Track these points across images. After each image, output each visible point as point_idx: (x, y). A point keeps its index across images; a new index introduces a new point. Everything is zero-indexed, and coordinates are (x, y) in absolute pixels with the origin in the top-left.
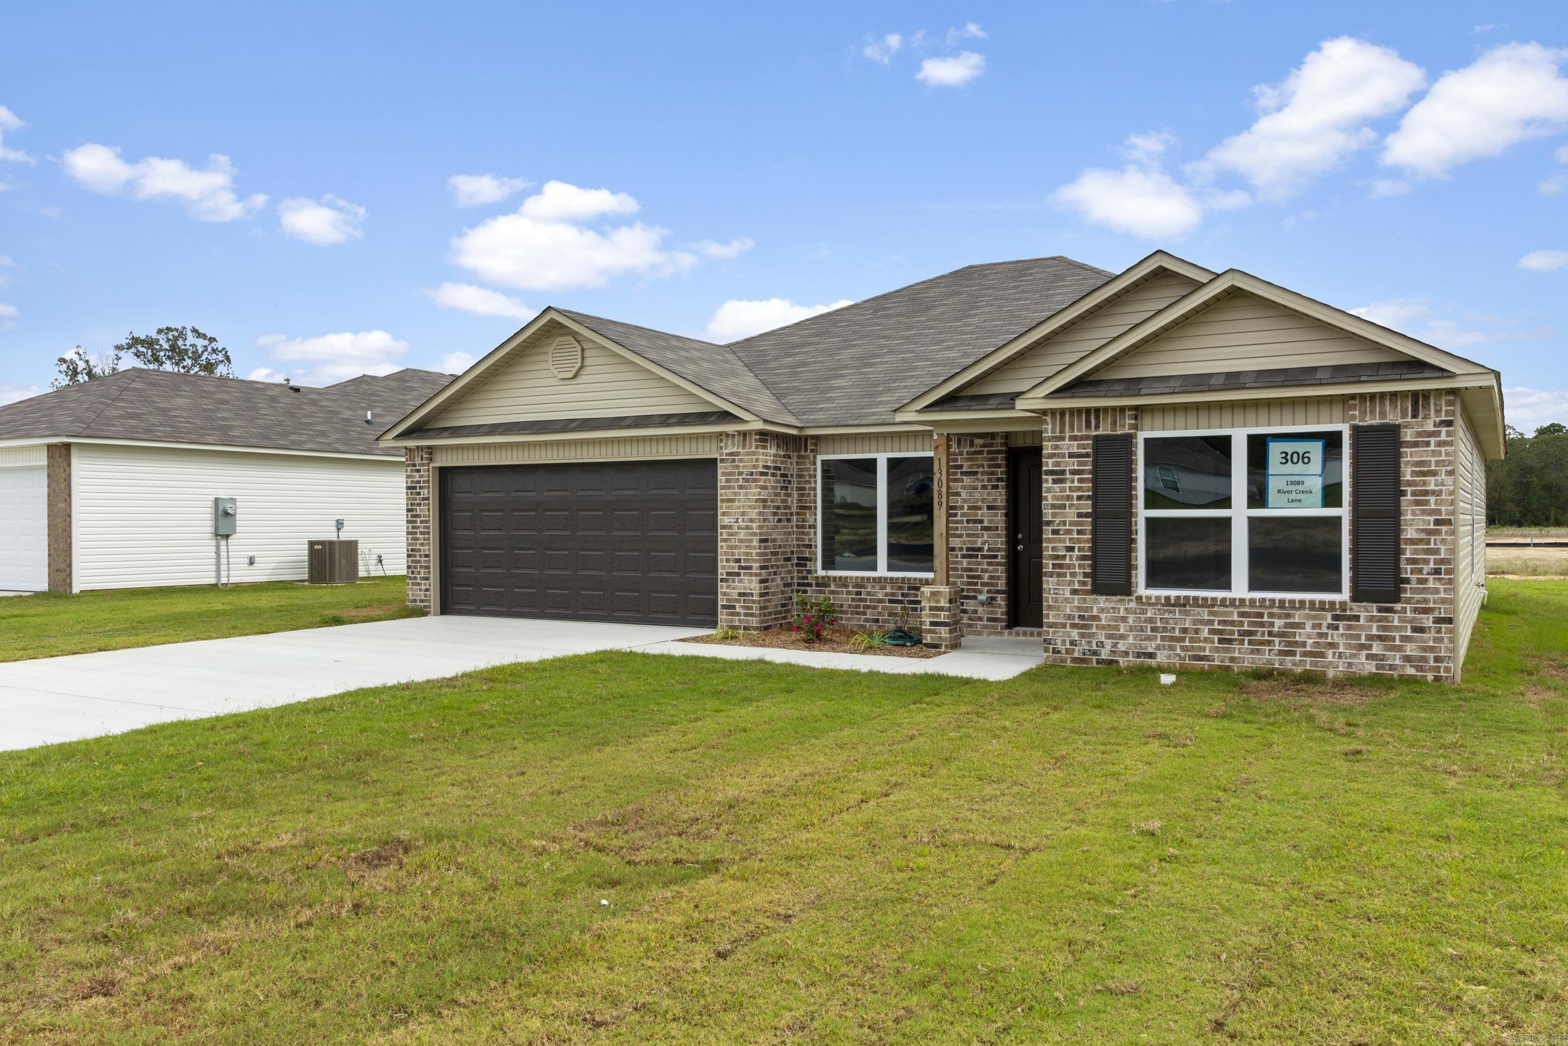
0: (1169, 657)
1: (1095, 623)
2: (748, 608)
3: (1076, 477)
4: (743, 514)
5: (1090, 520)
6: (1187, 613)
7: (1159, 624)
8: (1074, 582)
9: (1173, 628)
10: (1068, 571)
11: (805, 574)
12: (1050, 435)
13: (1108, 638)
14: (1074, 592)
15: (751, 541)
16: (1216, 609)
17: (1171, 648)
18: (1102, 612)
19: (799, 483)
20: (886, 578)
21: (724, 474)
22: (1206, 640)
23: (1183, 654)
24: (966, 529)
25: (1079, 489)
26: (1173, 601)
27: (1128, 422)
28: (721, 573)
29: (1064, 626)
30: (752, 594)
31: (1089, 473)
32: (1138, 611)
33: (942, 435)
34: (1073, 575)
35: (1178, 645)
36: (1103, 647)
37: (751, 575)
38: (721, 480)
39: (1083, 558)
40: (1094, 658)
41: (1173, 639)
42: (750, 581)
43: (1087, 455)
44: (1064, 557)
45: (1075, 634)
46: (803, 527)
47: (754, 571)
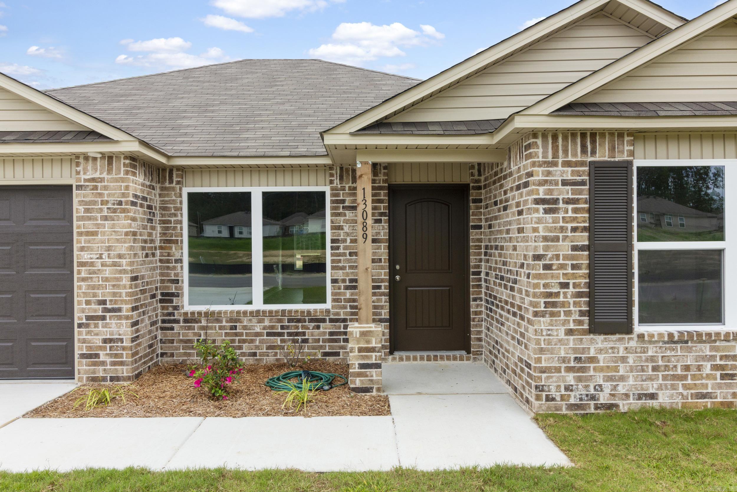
0: (671, 397)
1: (592, 365)
2: (116, 356)
3: (570, 207)
4: (109, 249)
5: (587, 253)
6: (690, 350)
7: (660, 363)
8: (569, 321)
9: (675, 366)
10: (562, 310)
11: (170, 310)
12: (540, 159)
13: (607, 381)
14: (570, 332)
15: (119, 279)
16: (718, 344)
17: (674, 387)
18: (600, 353)
19: (163, 215)
20: (264, 312)
21: (81, 203)
22: (708, 376)
23: (685, 393)
24: (349, 261)
25: (574, 219)
26: (676, 338)
27: (626, 148)
28: (79, 316)
29: (558, 370)
30: (122, 340)
31: (586, 203)
32: (639, 350)
33: (366, 163)
34: (568, 313)
35: (680, 383)
36: (602, 390)
37: (120, 318)
38: (78, 209)
39: (579, 295)
40: (592, 403)
41: (675, 377)
42: (119, 326)
43: (583, 183)
44: (557, 294)
45: (570, 379)
46: (168, 261)
47: (124, 313)
